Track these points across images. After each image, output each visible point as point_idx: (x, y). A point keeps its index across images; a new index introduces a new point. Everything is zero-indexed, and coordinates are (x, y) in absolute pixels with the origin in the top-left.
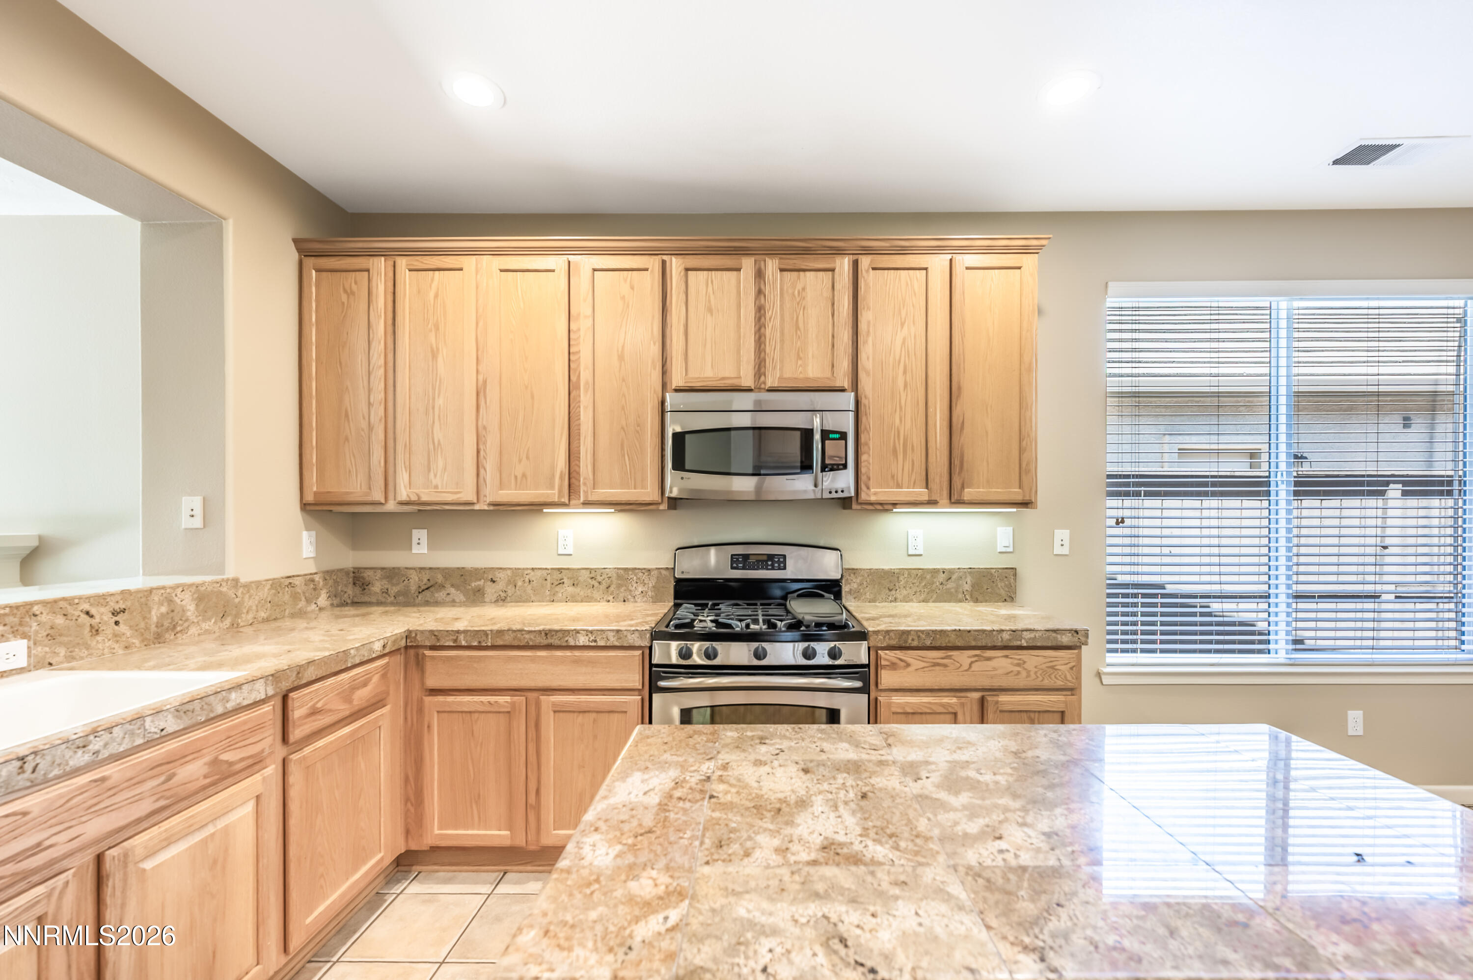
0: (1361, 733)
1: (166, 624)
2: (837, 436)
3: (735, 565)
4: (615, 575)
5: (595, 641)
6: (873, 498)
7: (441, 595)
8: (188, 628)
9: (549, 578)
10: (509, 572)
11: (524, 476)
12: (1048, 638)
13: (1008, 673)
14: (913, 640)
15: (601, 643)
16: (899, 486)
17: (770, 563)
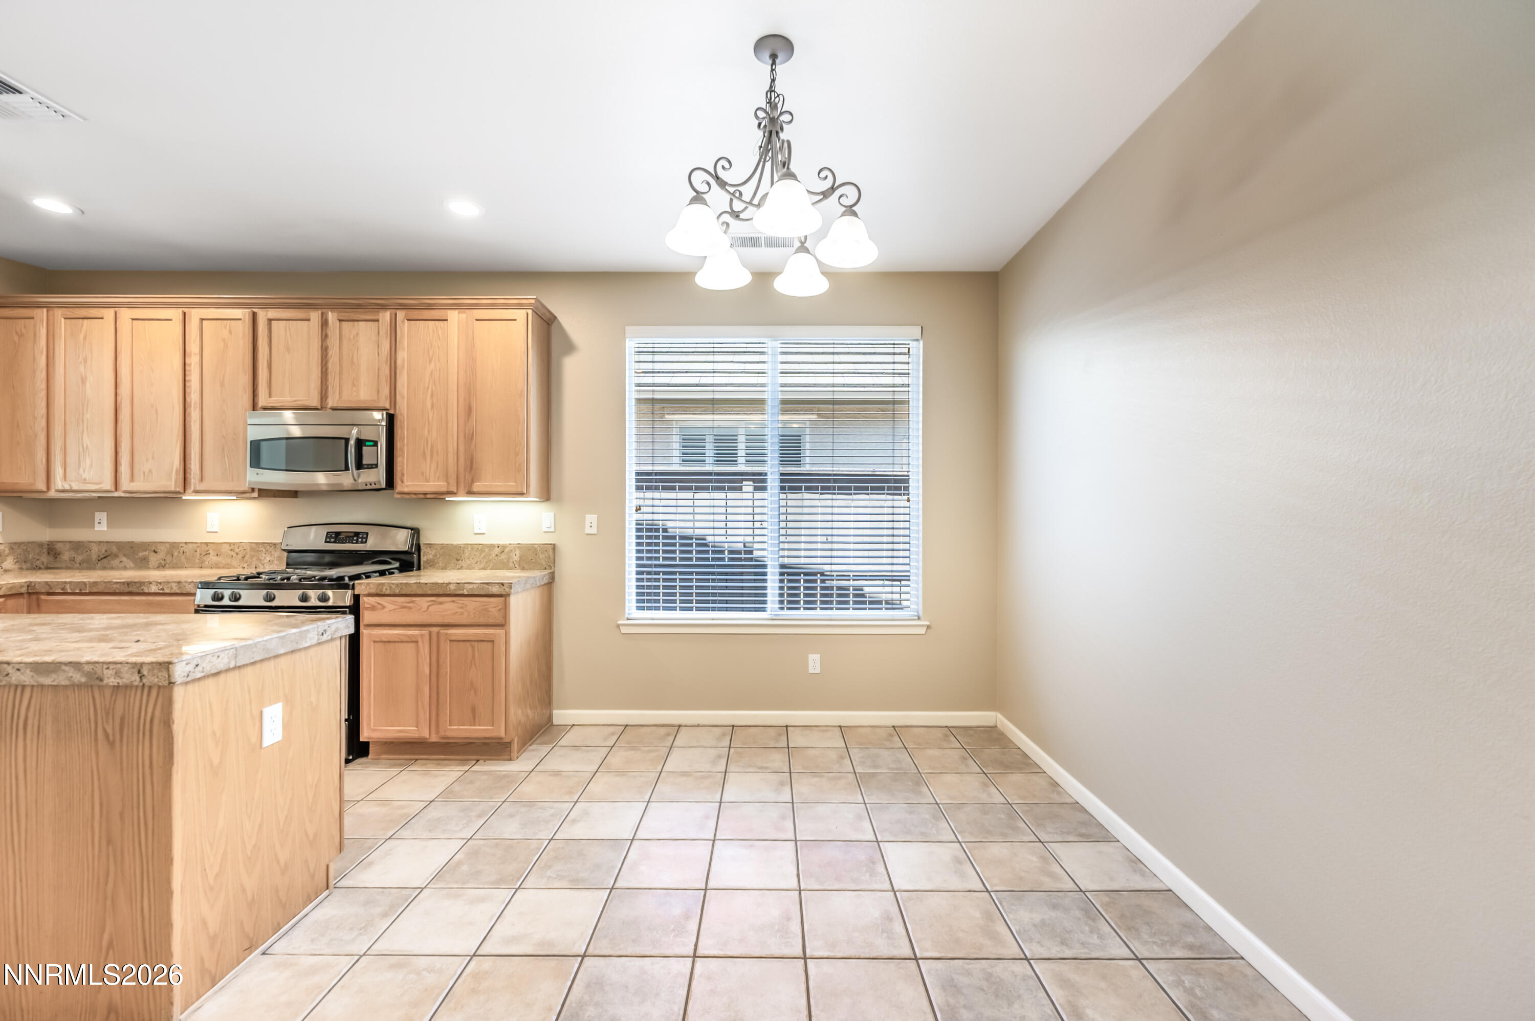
0: (818, 671)
2: (372, 443)
3: (328, 540)
4: (249, 548)
5: (163, 589)
6: (406, 490)
7: (115, 562)
9: (198, 550)
10: (167, 545)
11: (150, 471)
12: (483, 589)
13: (454, 614)
14: (386, 589)
15: (167, 591)
16: (427, 481)
17: (355, 538)
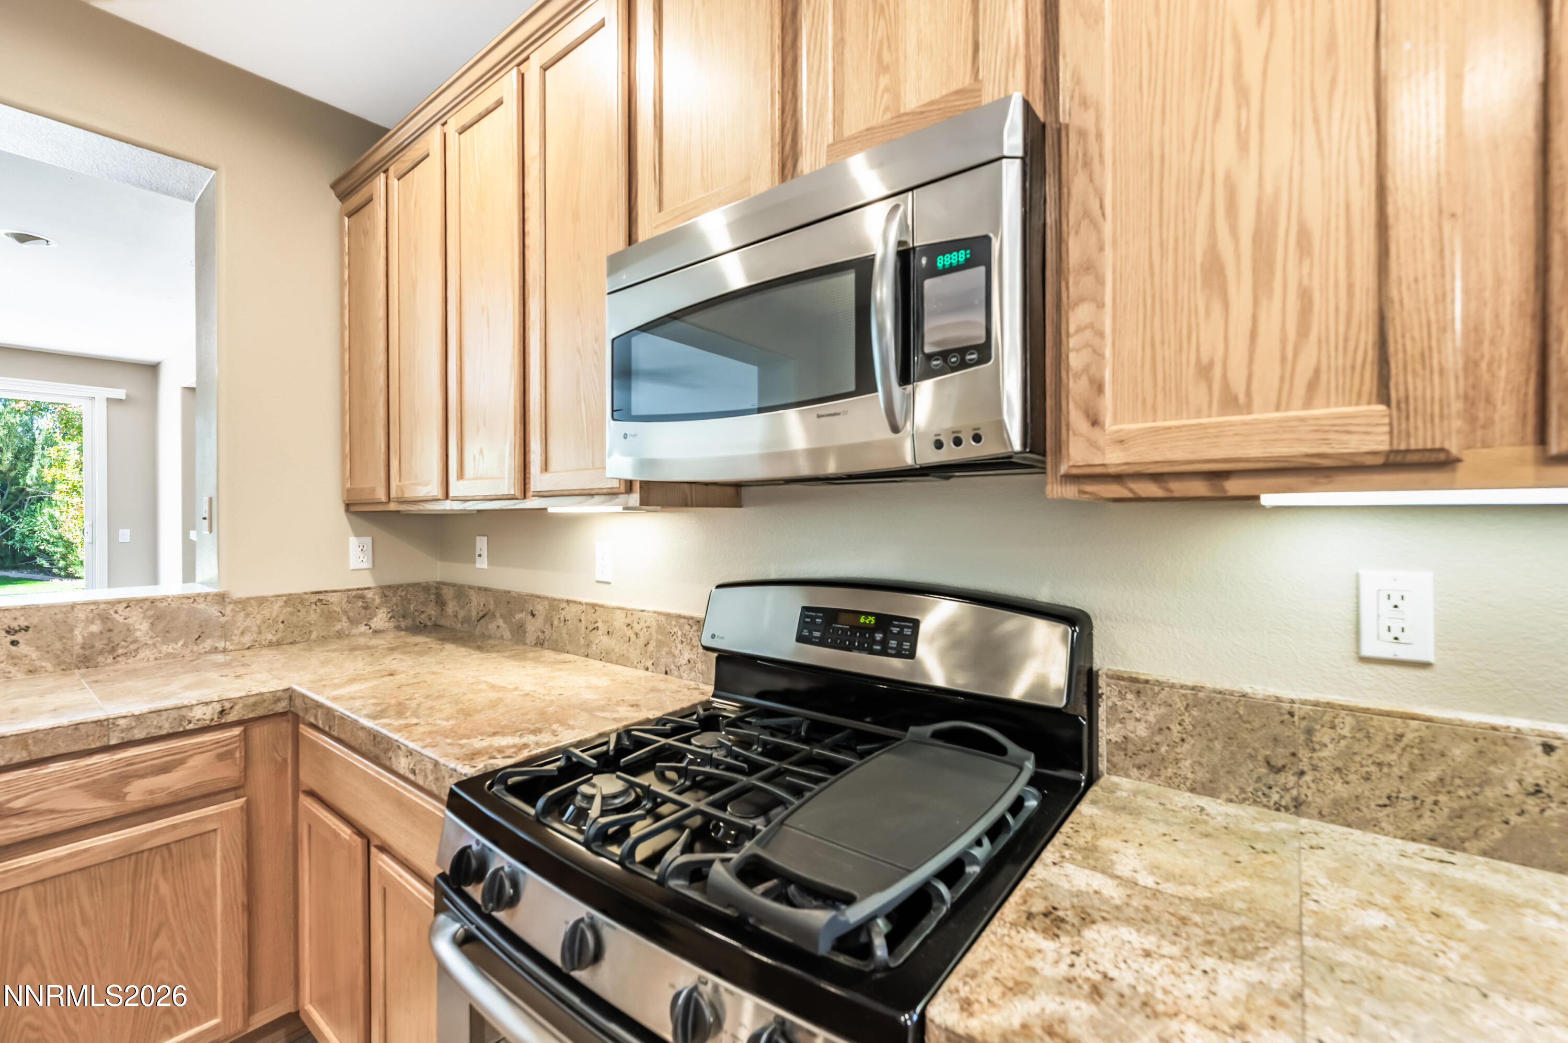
1: (99, 645)
2: (961, 256)
3: (806, 633)
5: (415, 772)
6: (1114, 458)
7: (492, 627)
8: (137, 650)
9: (583, 618)
10: (547, 604)
15: (420, 779)
17: (879, 636)
